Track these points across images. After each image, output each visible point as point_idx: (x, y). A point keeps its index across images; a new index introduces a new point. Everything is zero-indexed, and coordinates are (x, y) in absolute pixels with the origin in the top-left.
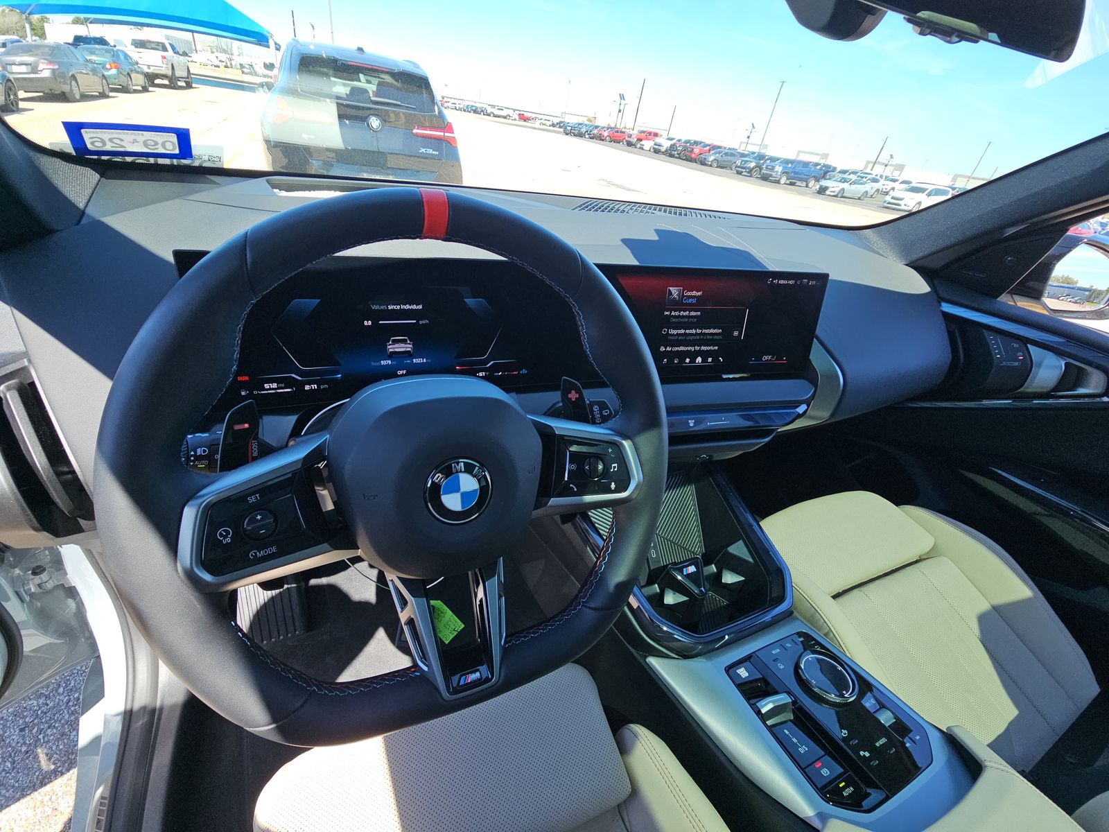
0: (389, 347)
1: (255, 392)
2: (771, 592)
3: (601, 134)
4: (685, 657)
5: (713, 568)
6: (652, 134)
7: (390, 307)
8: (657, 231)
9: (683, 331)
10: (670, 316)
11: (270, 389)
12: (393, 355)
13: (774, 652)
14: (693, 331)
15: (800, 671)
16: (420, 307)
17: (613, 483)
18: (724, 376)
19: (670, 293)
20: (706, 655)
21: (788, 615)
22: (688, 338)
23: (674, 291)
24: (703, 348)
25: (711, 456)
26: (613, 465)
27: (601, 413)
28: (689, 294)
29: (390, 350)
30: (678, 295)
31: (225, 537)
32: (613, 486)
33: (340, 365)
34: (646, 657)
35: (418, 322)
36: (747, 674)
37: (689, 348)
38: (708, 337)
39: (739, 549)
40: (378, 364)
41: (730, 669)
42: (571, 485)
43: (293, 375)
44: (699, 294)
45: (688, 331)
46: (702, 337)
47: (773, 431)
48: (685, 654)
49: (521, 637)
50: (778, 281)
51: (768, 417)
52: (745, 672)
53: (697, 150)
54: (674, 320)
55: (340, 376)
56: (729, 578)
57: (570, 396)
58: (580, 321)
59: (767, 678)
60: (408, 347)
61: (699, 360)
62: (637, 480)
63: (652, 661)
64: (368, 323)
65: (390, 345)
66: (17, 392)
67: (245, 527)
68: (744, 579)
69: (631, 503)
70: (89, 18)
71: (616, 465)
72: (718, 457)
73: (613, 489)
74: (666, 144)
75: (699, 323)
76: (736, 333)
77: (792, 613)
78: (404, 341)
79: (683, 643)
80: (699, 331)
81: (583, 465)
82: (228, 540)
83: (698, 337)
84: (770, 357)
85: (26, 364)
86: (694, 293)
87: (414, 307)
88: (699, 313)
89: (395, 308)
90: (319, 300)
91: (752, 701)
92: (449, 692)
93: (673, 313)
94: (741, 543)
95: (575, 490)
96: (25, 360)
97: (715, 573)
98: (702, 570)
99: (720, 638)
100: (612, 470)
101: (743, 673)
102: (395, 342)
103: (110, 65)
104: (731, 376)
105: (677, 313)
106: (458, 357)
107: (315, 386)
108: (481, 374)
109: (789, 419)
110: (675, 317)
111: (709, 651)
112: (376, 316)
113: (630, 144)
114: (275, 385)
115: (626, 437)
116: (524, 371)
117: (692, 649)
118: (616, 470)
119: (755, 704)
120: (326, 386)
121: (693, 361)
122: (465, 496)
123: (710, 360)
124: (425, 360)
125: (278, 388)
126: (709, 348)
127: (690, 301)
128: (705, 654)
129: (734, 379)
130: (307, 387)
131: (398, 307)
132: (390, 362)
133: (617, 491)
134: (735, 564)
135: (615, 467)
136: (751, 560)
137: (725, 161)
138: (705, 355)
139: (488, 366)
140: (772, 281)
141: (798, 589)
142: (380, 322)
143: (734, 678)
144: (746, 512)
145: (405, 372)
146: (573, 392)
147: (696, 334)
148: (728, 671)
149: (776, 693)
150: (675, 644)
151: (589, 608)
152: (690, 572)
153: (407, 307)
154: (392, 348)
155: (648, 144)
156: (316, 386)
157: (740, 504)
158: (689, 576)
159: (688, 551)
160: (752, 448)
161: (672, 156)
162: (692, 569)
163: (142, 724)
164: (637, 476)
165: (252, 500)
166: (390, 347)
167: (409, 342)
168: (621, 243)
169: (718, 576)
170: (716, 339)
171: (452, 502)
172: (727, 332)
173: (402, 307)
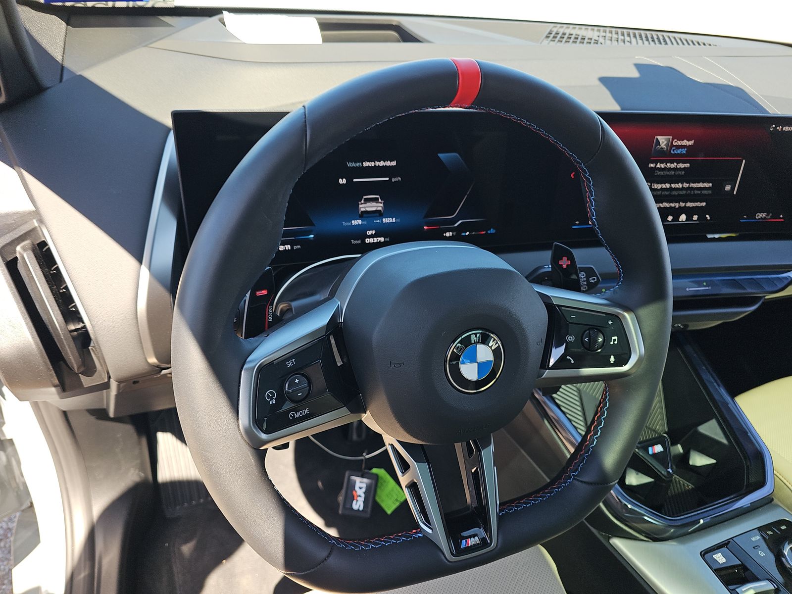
0: (360, 206)
2: (748, 478)
4: (655, 540)
5: (679, 449)
7: (366, 164)
8: (638, 66)
9: (667, 186)
10: (655, 168)
12: (364, 215)
13: (753, 539)
14: (680, 185)
15: (783, 559)
16: (394, 163)
17: (612, 357)
18: (709, 236)
19: (658, 142)
20: (679, 539)
21: (768, 502)
22: (673, 193)
23: (663, 140)
24: (689, 204)
25: (686, 326)
26: (613, 338)
27: (588, 281)
28: (679, 143)
29: (363, 210)
30: (667, 145)
31: (271, 398)
32: (612, 359)
33: (313, 225)
34: (609, 538)
35: (390, 180)
36: (724, 560)
37: (673, 205)
38: (696, 192)
39: (711, 429)
40: (350, 224)
41: (704, 554)
42: (568, 357)
44: (691, 143)
45: (673, 186)
46: (689, 192)
47: (760, 298)
48: (655, 537)
49: (513, 506)
50: (782, 128)
51: (756, 283)
52: (722, 557)
54: (659, 173)
55: (312, 236)
56: (699, 460)
57: (561, 262)
58: (589, 187)
59: (746, 565)
60: (378, 206)
61: (683, 217)
62: (638, 354)
63: (617, 542)
64: (342, 181)
65: (362, 204)
66: (32, 253)
67: (287, 389)
68: (714, 461)
69: (630, 377)
71: (616, 338)
72: (695, 326)
73: (612, 362)
75: (687, 176)
76: (728, 188)
77: (773, 500)
78: (376, 200)
79: (654, 525)
80: (686, 185)
81: (582, 337)
82: (274, 401)
83: (684, 192)
84: (764, 215)
85: (36, 224)
86: (685, 143)
87: (388, 163)
88: (688, 165)
89: (370, 165)
91: (731, 587)
92: (452, 554)
93: (659, 165)
94: (713, 423)
95: (572, 362)
96: (35, 221)
97: (681, 454)
98: (669, 449)
99: (694, 521)
100: (612, 343)
101: (720, 558)
102: (367, 200)
104: (717, 236)
105: (663, 166)
106: (426, 216)
107: (288, 247)
108: (448, 234)
109: (780, 286)
110: (660, 169)
111: (682, 534)
112: (351, 174)
115: (628, 309)
116: (492, 231)
117: (664, 531)
118: (616, 342)
119: (734, 590)
120: (300, 247)
121: (676, 218)
122: (481, 366)
123: (695, 217)
124: (394, 220)
126: (695, 204)
127: (679, 151)
128: (678, 537)
129: (720, 239)
130: (281, 248)
131: (373, 164)
132: (360, 222)
133: (616, 364)
134: (706, 446)
135: (615, 340)
136: (725, 441)
138: (689, 212)
139: (456, 225)
140: (775, 128)
141: (780, 477)
143: (710, 564)
144: (719, 386)
145: (374, 232)
146: (565, 259)
147: (683, 188)
148: (704, 555)
149: (756, 579)
150: (646, 525)
151: (581, 481)
152: (656, 452)
153: (381, 164)
154: (364, 207)
156: (289, 246)
157: (714, 378)
158: (655, 455)
159: (651, 429)
160: (737, 317)
162: (658, 448)
163: (85, 577)
164: (638, 349)
165: (290, 364)
166: (362, 206)
167: (380, 201)
168: (598, 83)
169: (685, 457)
170: (705, 195)
171: (469, 371)
172: (718, 187)
173: (378, 164)
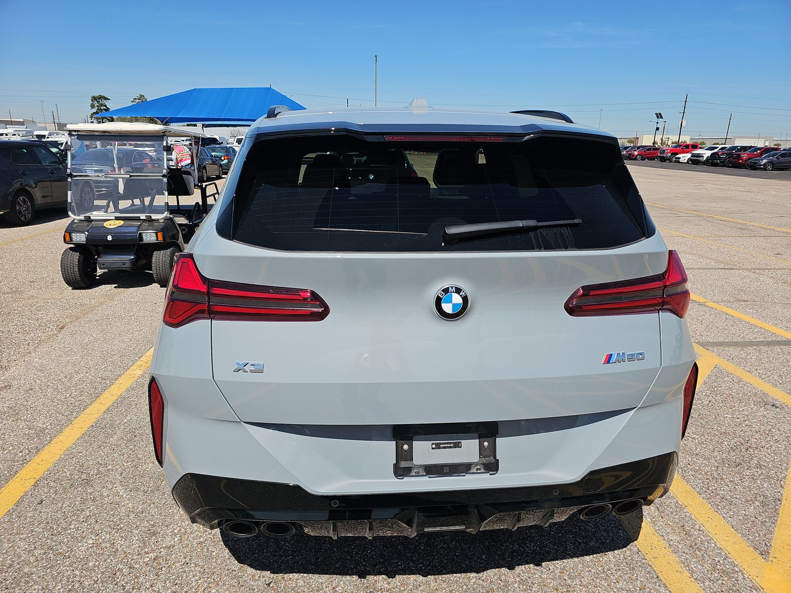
3: (630, 154)
6: (690, 147)
53: (744, 156)
70: (205, 124)
74: (707, 154)
103: (224, 157)
113: (663, 159)
137: (781, 163)
155: (685, 157)
161: (715, 165)
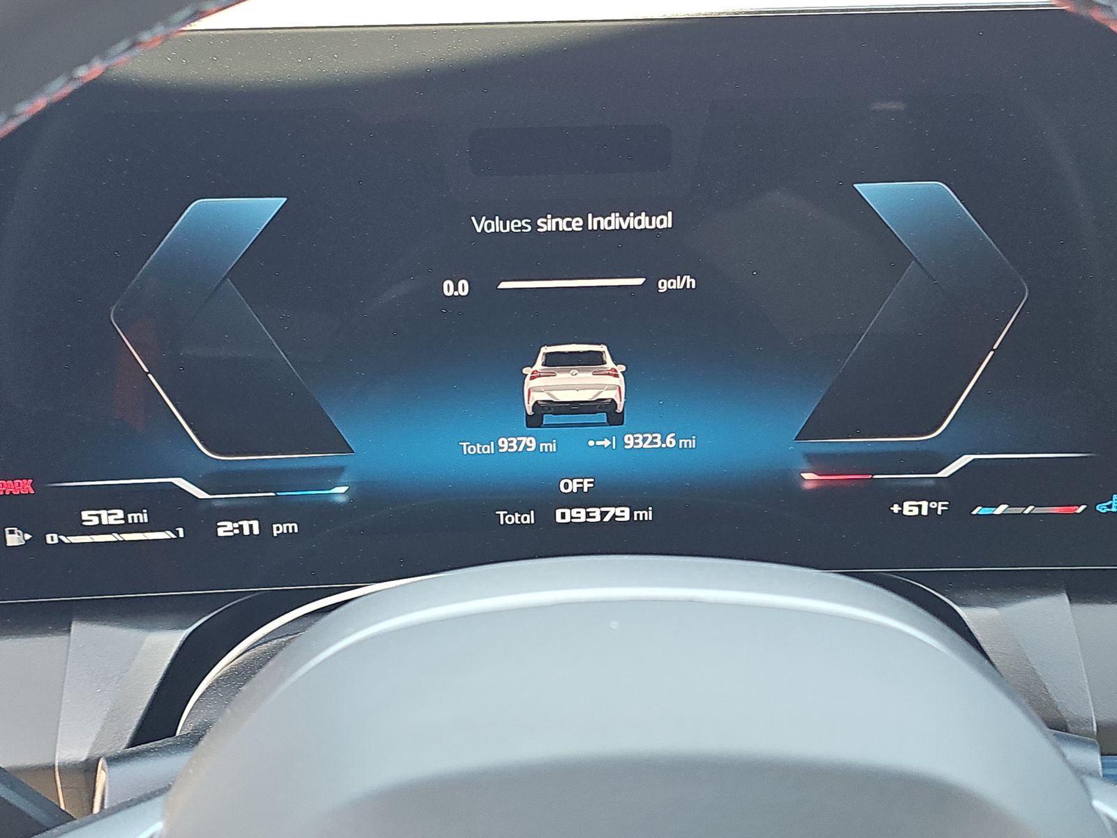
0: (529, 383)
1: (52, 539)
7: (548, 224)
11: (101, 529)
12: (546, 417)
16: (665, 221)
35: (651, 285)
40: (490, 449)
43: (180, 482)
55: (343, 489)
60: (604, 385)
64: (455, 288)
65: (535, 374)
78: (594, 360)
87: (642, 222)
89: (563, 226)
90: (275, 204)
102: (554, 361)
106: (811, 432)
107: (251, 526)
112: (488, 260)
114: (114, 517)
120: (293, 527)
124: (670, 441)
125: (127, 527)
130: (226, 529)
131: (577, 223)
132: (530, 443)
139: (940, 475)
142: (503, 285)
145: (588, 484)
153: (615, 221)
154: (544, 387)
156: (255, 524)
166: (538, 382)
167: (610, 364)
173: (593, 223)
